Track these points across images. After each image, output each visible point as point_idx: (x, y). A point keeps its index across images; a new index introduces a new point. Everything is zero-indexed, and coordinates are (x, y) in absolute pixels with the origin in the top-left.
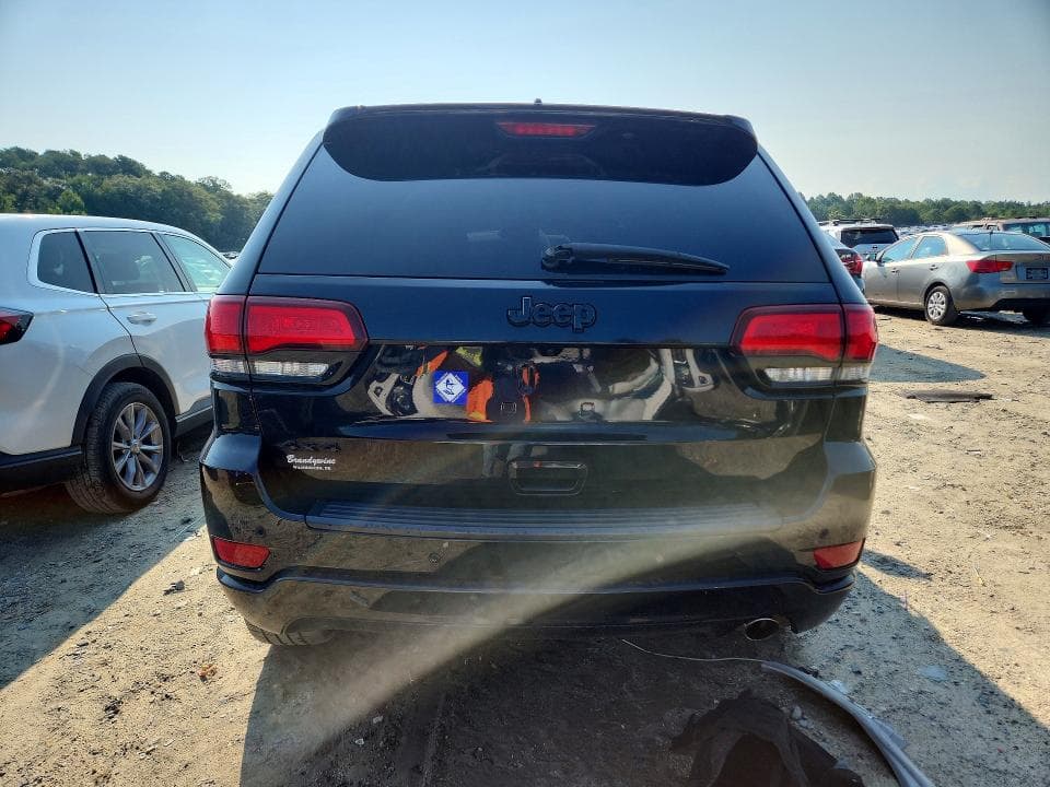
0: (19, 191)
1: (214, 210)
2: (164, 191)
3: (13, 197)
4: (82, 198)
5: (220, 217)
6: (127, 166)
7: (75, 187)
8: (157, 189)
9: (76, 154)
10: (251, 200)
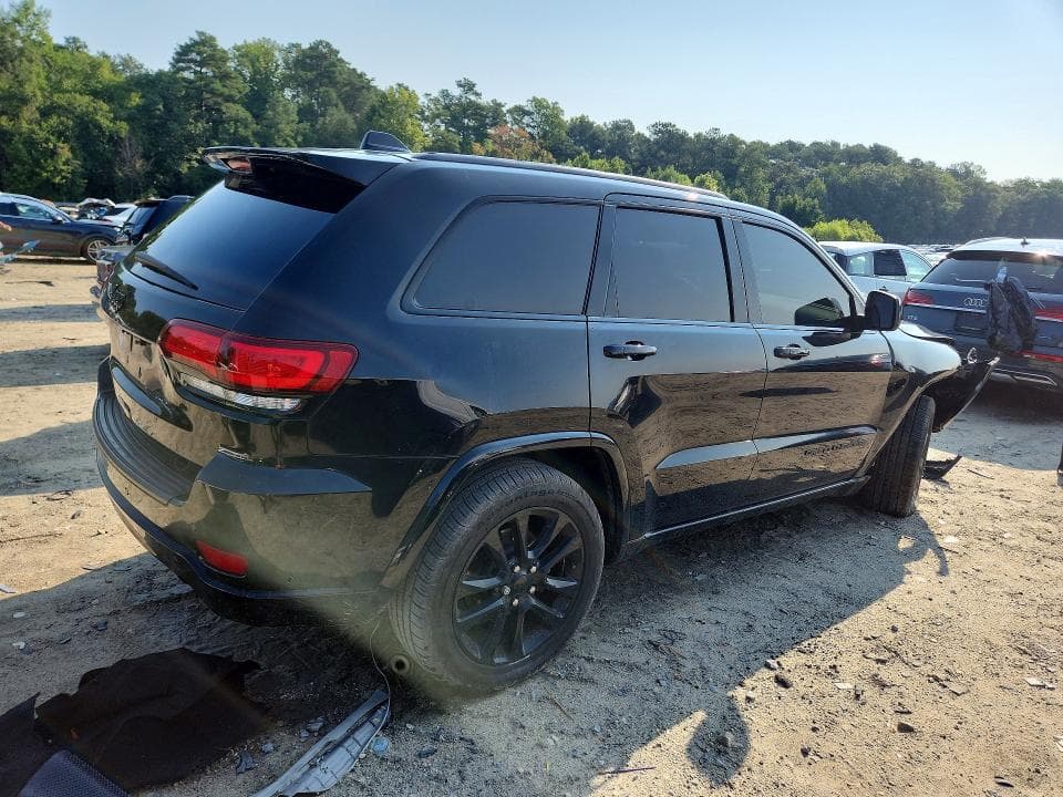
0: (778, 180)
1: (955, 199)
2: (906, 178)
3: (771, 185)
4: (827, 186)
5: (959, 206)
6: (880, 155)
7: (826, 175)
8: (899, 176)
9: (835, 145)
10: (1005, 188)
